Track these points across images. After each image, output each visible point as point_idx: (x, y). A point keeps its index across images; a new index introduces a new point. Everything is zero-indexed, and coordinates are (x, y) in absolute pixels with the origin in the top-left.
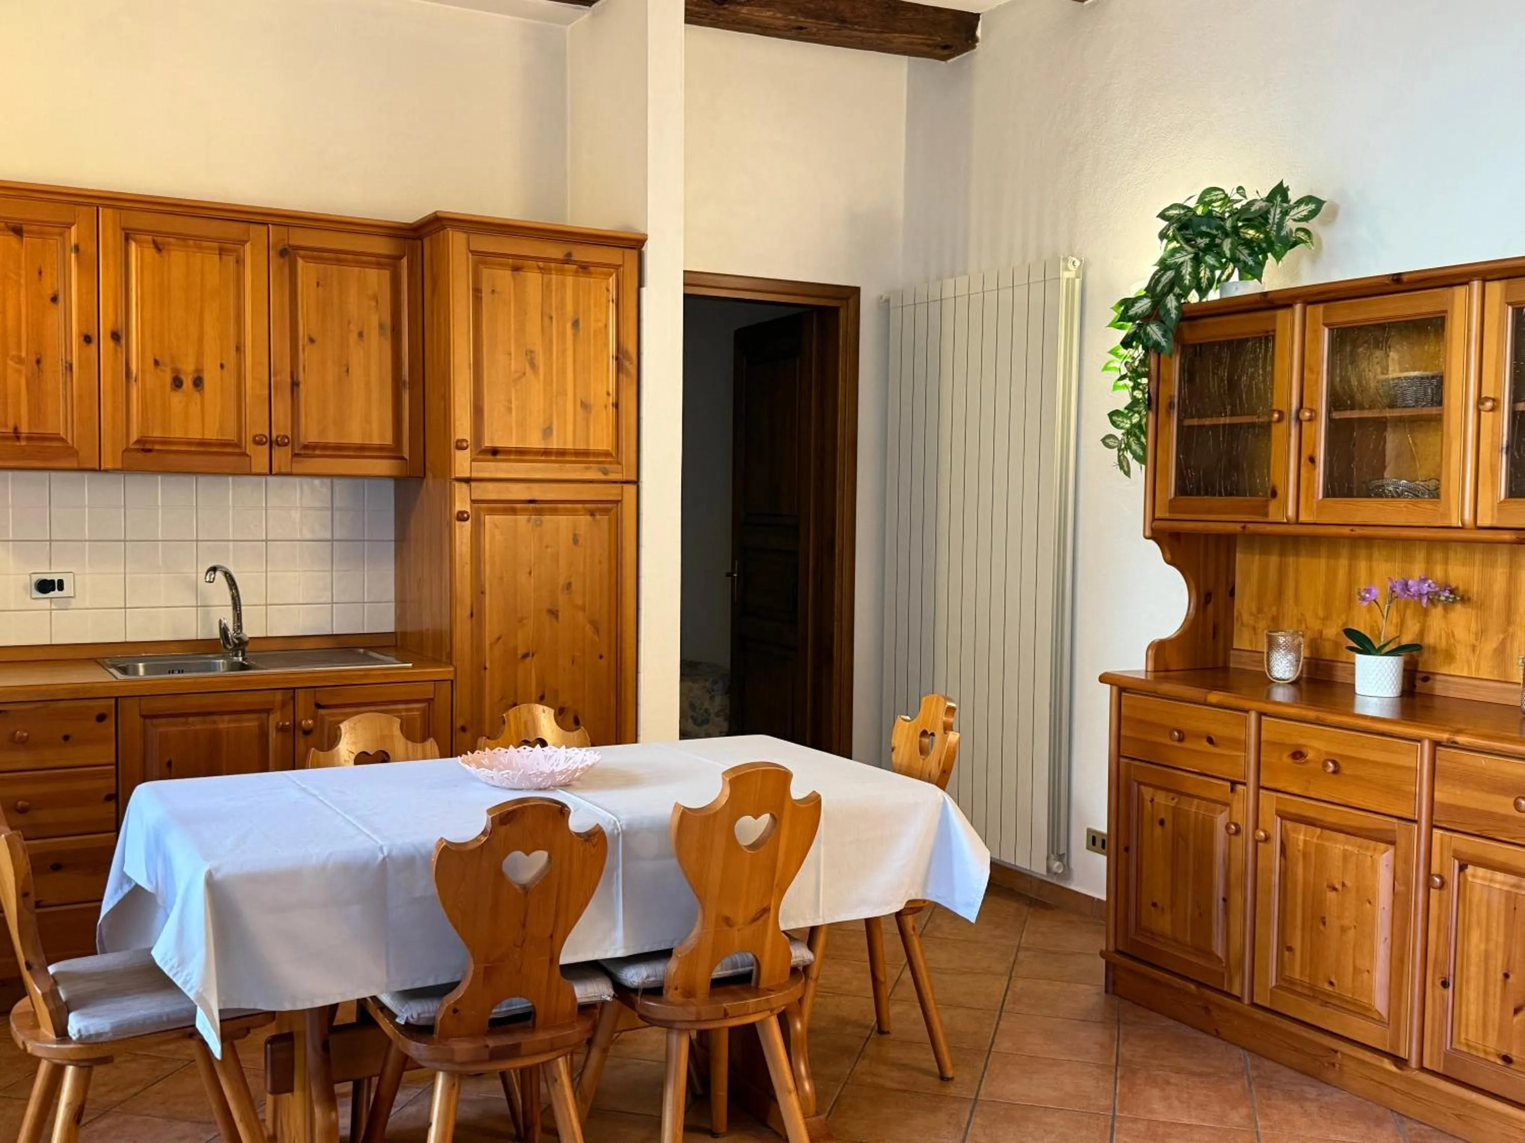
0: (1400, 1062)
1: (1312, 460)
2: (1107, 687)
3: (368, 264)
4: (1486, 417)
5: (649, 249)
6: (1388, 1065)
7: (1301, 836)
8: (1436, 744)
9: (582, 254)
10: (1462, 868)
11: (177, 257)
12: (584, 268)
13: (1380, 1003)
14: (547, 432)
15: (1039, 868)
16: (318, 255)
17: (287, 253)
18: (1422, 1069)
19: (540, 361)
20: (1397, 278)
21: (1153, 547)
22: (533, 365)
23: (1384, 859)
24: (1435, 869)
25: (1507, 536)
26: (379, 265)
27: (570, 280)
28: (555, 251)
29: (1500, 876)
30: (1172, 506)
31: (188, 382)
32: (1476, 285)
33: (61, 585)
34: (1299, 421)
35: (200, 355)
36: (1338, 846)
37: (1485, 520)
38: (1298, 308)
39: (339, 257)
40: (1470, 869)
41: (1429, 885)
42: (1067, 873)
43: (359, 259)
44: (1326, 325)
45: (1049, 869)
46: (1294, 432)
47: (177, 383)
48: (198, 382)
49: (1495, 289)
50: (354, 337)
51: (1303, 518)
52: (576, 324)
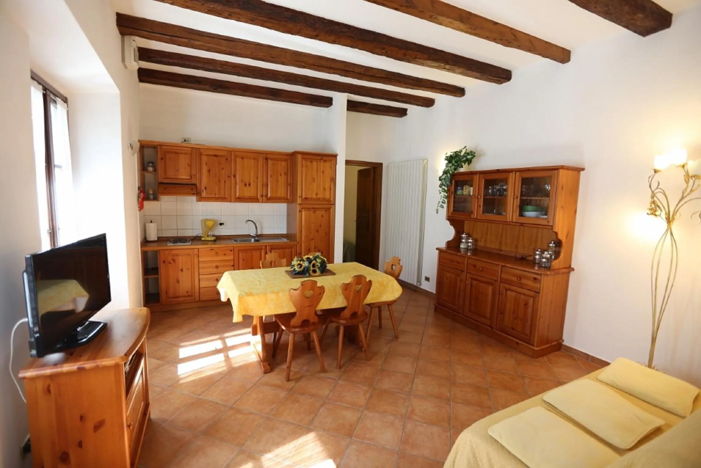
0: (492, 328)
1: (480, 206)
2: (437, 251)
3: (282, 161)
4: (515, 200)
5: (338, 157)
6: (489, 328)
7: (475, 282)
8: (502, 266)
9: (325, 158)
10: (506, 290)
11: (246, 160)
12: (325, 161)
13: (488, 315)
14: (317, 194)
15: (415, 284)
16: (272, 159)
17: (266, 159)
18: (496, 329)
19: (316, 180)
20: (498, 170)
21: (448, 222)
22: (314, 180)
23: (490, 288)
24: (501, 290)
25: (519, 224)
26: (285, 161)
27: (322, 163)
28: (320, 158)
29: (513, 293)
30: (452, 214)
31: (248, 185)
32: (514, 173)
33: (224, 224)
34: (478, 198)
35: (250, 179)
36: (482, 285)
37: (514, 221)
38: (478, 175)
39: (276, 160)
40: (508, 291)
41: (499, 294)
42: (420, 284)
43: (281, 160)
44: (484, 178)
45: (417, 284)
46: (477, 200)
47: (246, 185)
48: (249, 185)
49: (518, 174)
50: (279, 175)
51: (478, 218)
52: (323, 172)
